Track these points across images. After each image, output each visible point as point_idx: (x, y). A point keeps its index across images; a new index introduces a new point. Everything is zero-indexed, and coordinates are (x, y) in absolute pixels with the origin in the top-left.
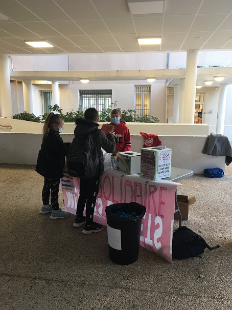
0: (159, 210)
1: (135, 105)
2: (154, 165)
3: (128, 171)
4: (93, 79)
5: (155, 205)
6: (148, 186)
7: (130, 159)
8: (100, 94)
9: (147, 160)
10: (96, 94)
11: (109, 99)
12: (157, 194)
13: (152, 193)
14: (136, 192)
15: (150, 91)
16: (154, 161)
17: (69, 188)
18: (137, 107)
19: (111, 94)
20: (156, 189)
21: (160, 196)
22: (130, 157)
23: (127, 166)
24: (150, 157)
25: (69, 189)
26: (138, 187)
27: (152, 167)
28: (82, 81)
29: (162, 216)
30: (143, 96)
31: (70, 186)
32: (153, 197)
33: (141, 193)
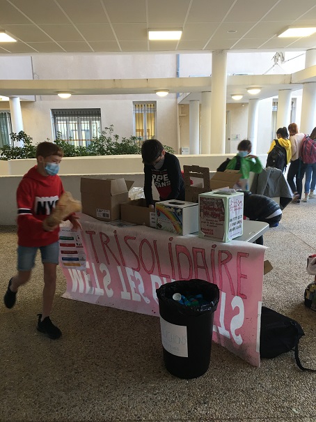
0: (239, 286)
1: (134, 130)
2: (223, 219)
3: (179, 230)
4: (77, 92)
5: (230, 279)
6: (216, 253)
7: (181, 212)
8: (84, 115)
9: (210, 212)
10: (78, 115)
11: (97, 122)
12: (232, 264)
13: (224, 262)
14: (196, 262)
15: (155, 110)
16: (224, 214)
17: (75, 262)
18: (138, 133)
19: (99, 114)
20: (230, 256)
21: (239, 266)
22: (182, 209)
23: (176, 223)
24: (216, 206)
25: (74, 265)
26: (199, 255)
27: (219, 222)
28: (60, 95)
29: (243, 296)
30: (145, 117)
31: (77, 259)
32: (226, 268)
33: (205, 262)
